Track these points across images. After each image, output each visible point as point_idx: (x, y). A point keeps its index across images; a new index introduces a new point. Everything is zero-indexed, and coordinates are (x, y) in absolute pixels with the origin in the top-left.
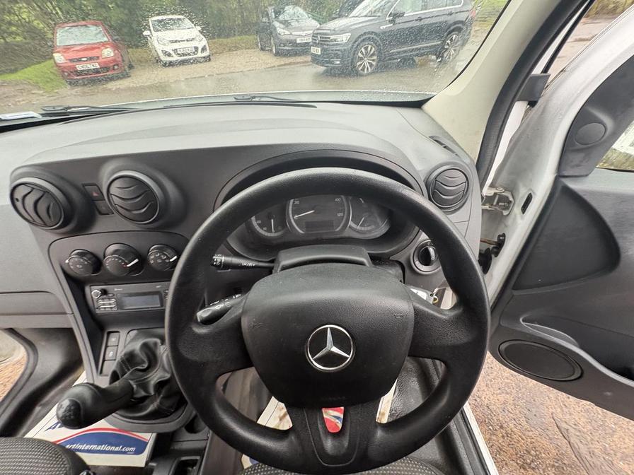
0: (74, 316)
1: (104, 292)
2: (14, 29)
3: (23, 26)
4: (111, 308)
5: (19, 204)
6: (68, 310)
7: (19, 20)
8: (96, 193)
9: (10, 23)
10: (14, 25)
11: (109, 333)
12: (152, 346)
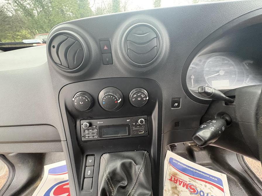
0: (67, 142)
1: (91, 125)
2: (19, 37)
3: (22, 36)
4: (93, 136)
5: (54, 51)
6: (63, 138)
7: (21, 34)
8: (107, 47)
9: (18, 35)
10: (19, 36)
11: (87, 156)
12: (127, 165)
